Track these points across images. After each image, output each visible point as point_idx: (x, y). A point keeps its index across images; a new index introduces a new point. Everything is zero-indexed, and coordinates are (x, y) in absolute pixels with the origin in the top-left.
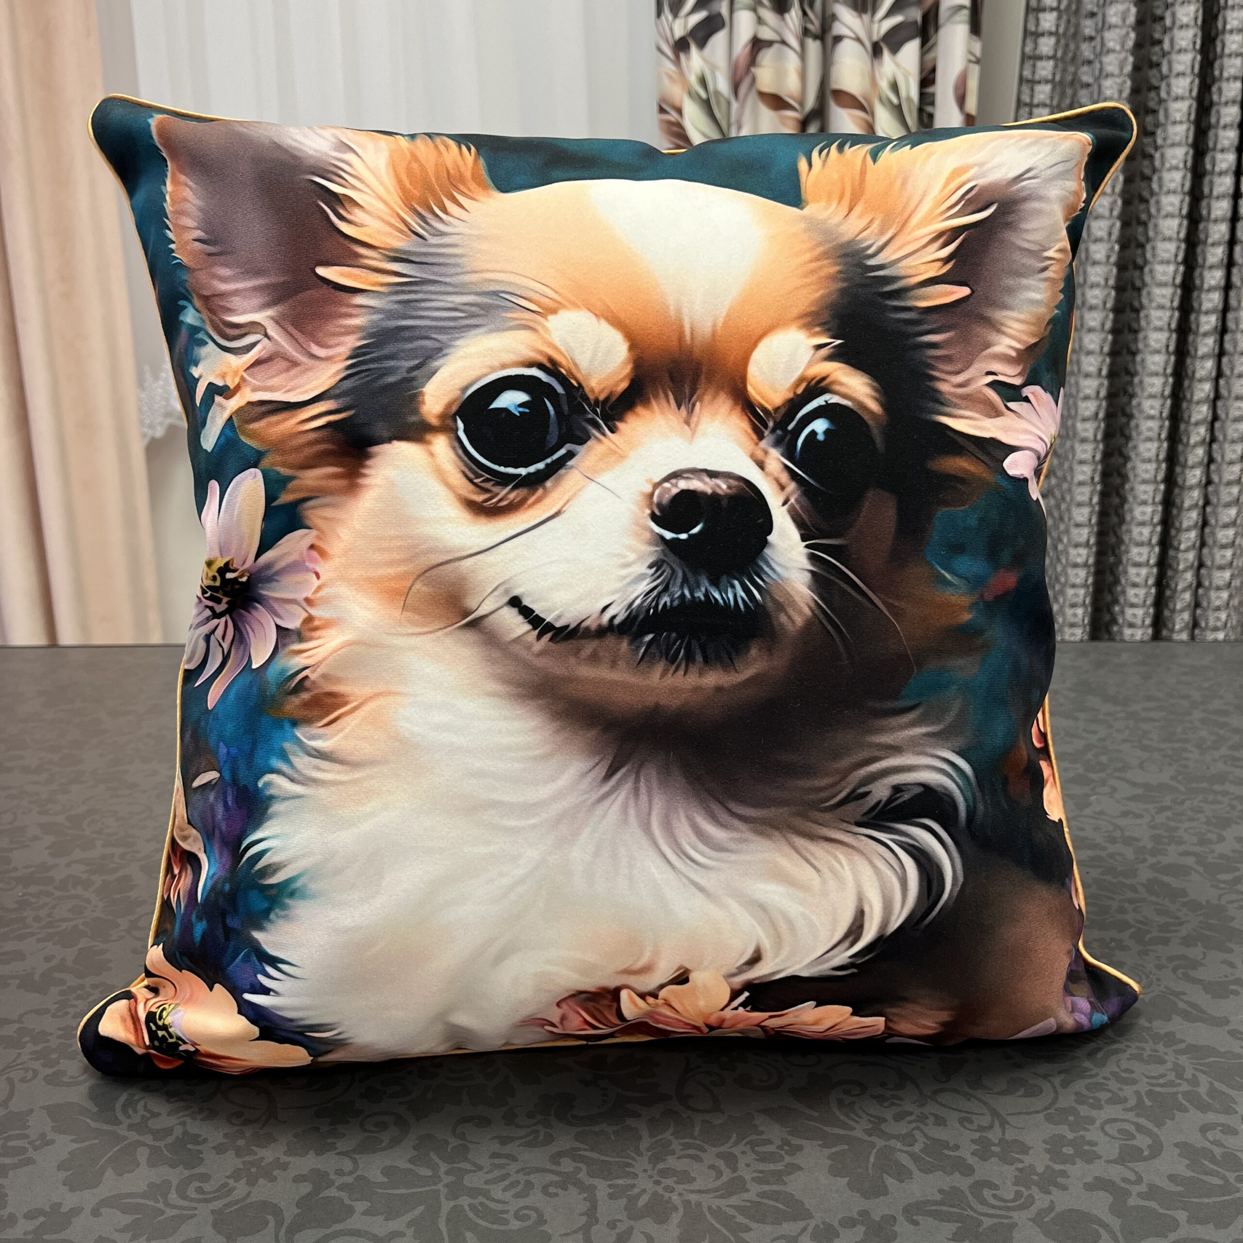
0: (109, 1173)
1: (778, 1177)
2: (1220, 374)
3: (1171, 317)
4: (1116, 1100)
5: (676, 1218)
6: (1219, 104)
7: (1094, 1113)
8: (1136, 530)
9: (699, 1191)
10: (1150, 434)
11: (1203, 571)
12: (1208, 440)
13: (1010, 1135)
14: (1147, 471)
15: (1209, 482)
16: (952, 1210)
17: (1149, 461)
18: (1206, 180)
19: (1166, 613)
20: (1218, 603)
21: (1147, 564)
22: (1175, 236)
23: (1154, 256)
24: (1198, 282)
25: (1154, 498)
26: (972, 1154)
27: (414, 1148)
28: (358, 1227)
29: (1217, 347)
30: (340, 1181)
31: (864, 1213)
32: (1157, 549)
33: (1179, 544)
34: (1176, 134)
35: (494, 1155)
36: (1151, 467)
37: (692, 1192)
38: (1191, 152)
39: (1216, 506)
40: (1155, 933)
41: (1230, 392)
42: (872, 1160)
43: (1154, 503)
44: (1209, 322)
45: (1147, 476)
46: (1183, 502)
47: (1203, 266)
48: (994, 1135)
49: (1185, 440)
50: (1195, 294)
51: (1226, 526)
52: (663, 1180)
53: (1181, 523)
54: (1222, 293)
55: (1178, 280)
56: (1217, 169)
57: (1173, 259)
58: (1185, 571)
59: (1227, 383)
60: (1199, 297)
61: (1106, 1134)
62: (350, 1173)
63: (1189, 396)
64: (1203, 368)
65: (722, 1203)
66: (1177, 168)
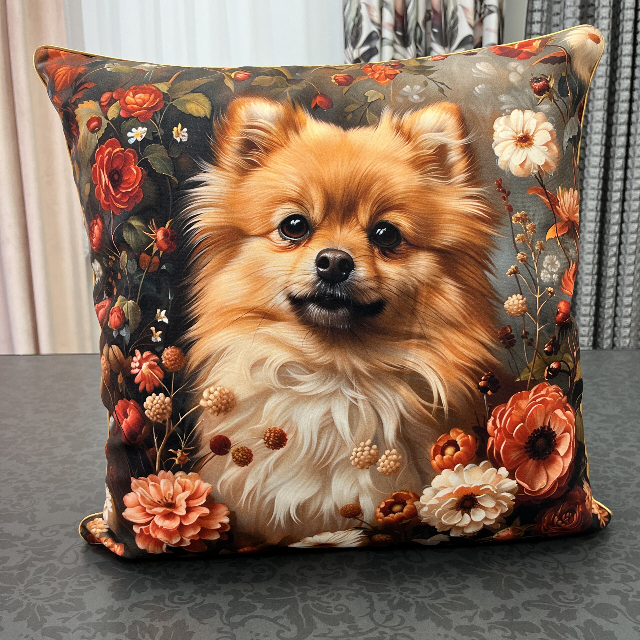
0: (133, 592)
1: (459, 590)
2: (622, 221)
3: (598, 193)
4: (615, 555)
5: (413, 609)
6: (619, 90)
7: (606, 561)
8: (583, 298)
9: (422, 597)
10: (589, 251)
11: (617, 319)
12: (617, 253)
13: (568, 571)
14: (588, 269)
15: (618, 274)
16: (545, 604)
17: (589, 264)
18: (614, 128)
19: (599, 340)
20: (625, 334)
21: (589, 315)
22: (599, 154)
23: (589, 164)
24: (610, 176)
25: (592, 282)
26: (551, 580)
27: (280, 580)
28: (260, 614)
29: (621, 209)
30: (247, 594)
31: (504, 606)
32: (594, 308)
33: (605, 305)
34: (598, 105)
35: (319, 583)
36: (590, 267)
37: (419, 597)
38: (606, 114)
39: (622, 287)
40: (622, 482)
41: (628, 230)
42: (503, 582)
43: (592, 285)
44: (617, 196)
45: (588, 272)
46: (606, 285)
47: (613, 169)
48: (560, 571)
49: (606, 253)
50: (609, 182)
51: (628, 296)
52: (403, 592)
53: (605, 295)
54: (623, 182)
55: (601, 175)
56: (619, 122)
57: (598, 165)
58: (608, 319)
59: (627, 226)
60: (611, 184)
61: (613, 570)
62: (251, 591)
63: (607, 232)
64: (614, 218)
65: (434, 602)
66: (599, 121)
